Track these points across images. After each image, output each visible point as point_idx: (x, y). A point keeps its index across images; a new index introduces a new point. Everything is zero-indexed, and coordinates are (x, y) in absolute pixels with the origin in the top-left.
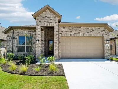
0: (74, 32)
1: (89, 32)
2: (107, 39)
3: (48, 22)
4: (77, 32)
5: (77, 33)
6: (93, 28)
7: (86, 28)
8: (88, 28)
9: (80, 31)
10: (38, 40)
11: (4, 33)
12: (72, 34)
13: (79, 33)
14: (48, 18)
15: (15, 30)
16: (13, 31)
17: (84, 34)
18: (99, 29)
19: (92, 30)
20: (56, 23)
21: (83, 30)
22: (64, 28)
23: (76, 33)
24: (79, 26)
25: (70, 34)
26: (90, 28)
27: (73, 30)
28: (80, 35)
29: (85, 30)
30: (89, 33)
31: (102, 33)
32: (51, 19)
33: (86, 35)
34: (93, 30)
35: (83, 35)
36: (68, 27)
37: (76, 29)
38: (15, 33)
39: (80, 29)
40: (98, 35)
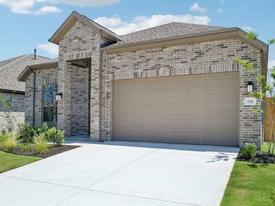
0: (143, 64)
1: (188, 60)
2: (250, 80)
3: (79, 49)
4: (152, 63)
5: (153, 68)
6: (201, 46)
7: (177, 48)
8: (184, 47)
9: (161, 62)
10: (61, 94)
11: (19, 80)
12: (139, 71)
13: (157, 67)
14: (80, 39)
15: (37, 72)
16: (35, 73)
17: (170, 68)
18: (222, 46)
19: (195, 55)
20: (94, 49)
21: (170, 57)
22: (119, 57)
23: (149, 67)
24: (159, 47)
25: (133, 71)
26: (190, 48)
27: (141, 59)
28: (161, 71)
29: (176, 55)
30: (188, 65)
31: (231, 61)
32: (84, 42)
33: (178, 73)
34: (200, 54)
35: (167, 73)
36: (130, 54)
37: (149, 55)
38: (37, 79)
39: (160, 55)
40: (217, 68)
